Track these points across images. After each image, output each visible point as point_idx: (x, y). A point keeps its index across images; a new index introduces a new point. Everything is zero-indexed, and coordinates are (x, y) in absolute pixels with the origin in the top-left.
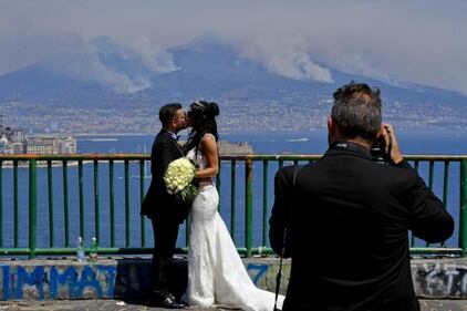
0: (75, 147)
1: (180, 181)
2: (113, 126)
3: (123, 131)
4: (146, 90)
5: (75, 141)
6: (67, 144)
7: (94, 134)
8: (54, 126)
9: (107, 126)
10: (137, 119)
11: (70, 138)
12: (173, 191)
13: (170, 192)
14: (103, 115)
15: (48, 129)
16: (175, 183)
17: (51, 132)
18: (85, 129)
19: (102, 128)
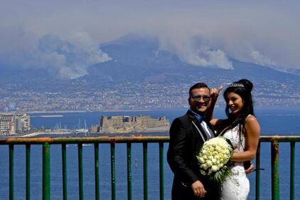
0: (29, 122)
1: (214, 161)
2: (58, 105)
3: (67, 109)
4: (85, 77)
5: (28, 117)
6: (23, 120)
7: (44, 112)
8: (12, 106)
9: (54, 105)
10: (77, 99)
11: (25, 115)
12: (207, 171)
13: (203, 173)
14: (51, 96)
15: (7, 109)
16: (209, 162)
17: (9, 111)
18: (37, 108)
19: (50, 107)
